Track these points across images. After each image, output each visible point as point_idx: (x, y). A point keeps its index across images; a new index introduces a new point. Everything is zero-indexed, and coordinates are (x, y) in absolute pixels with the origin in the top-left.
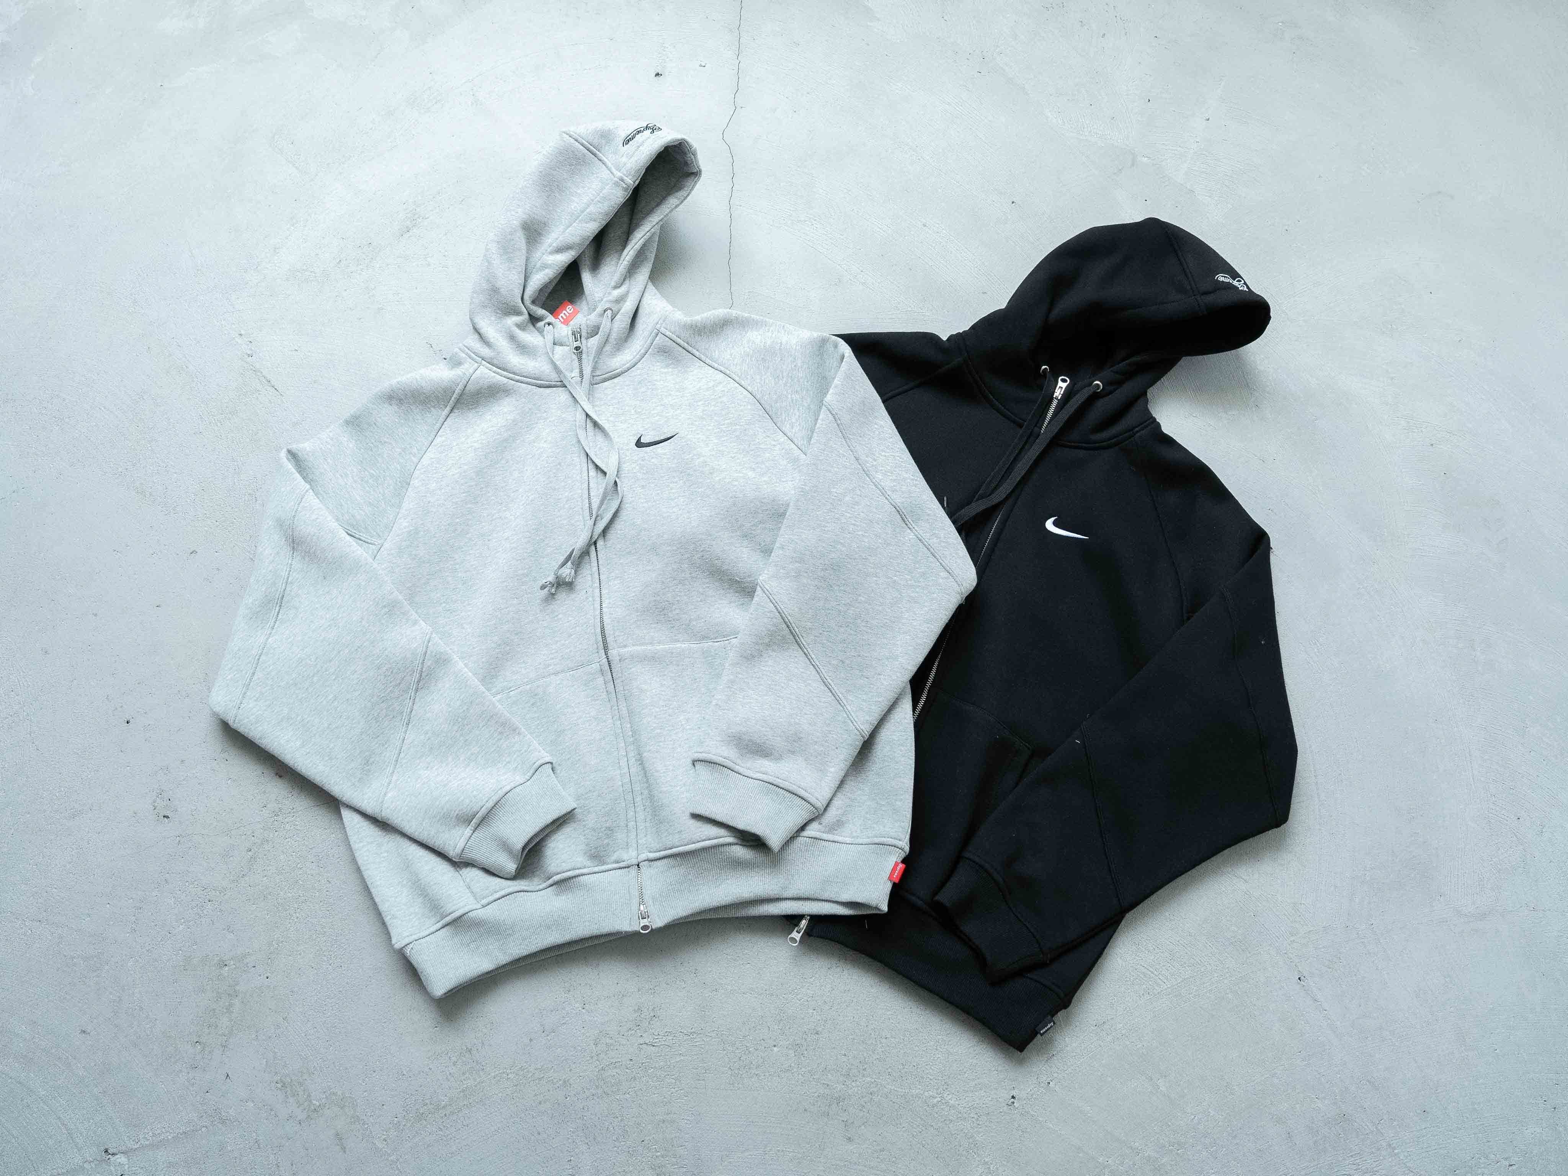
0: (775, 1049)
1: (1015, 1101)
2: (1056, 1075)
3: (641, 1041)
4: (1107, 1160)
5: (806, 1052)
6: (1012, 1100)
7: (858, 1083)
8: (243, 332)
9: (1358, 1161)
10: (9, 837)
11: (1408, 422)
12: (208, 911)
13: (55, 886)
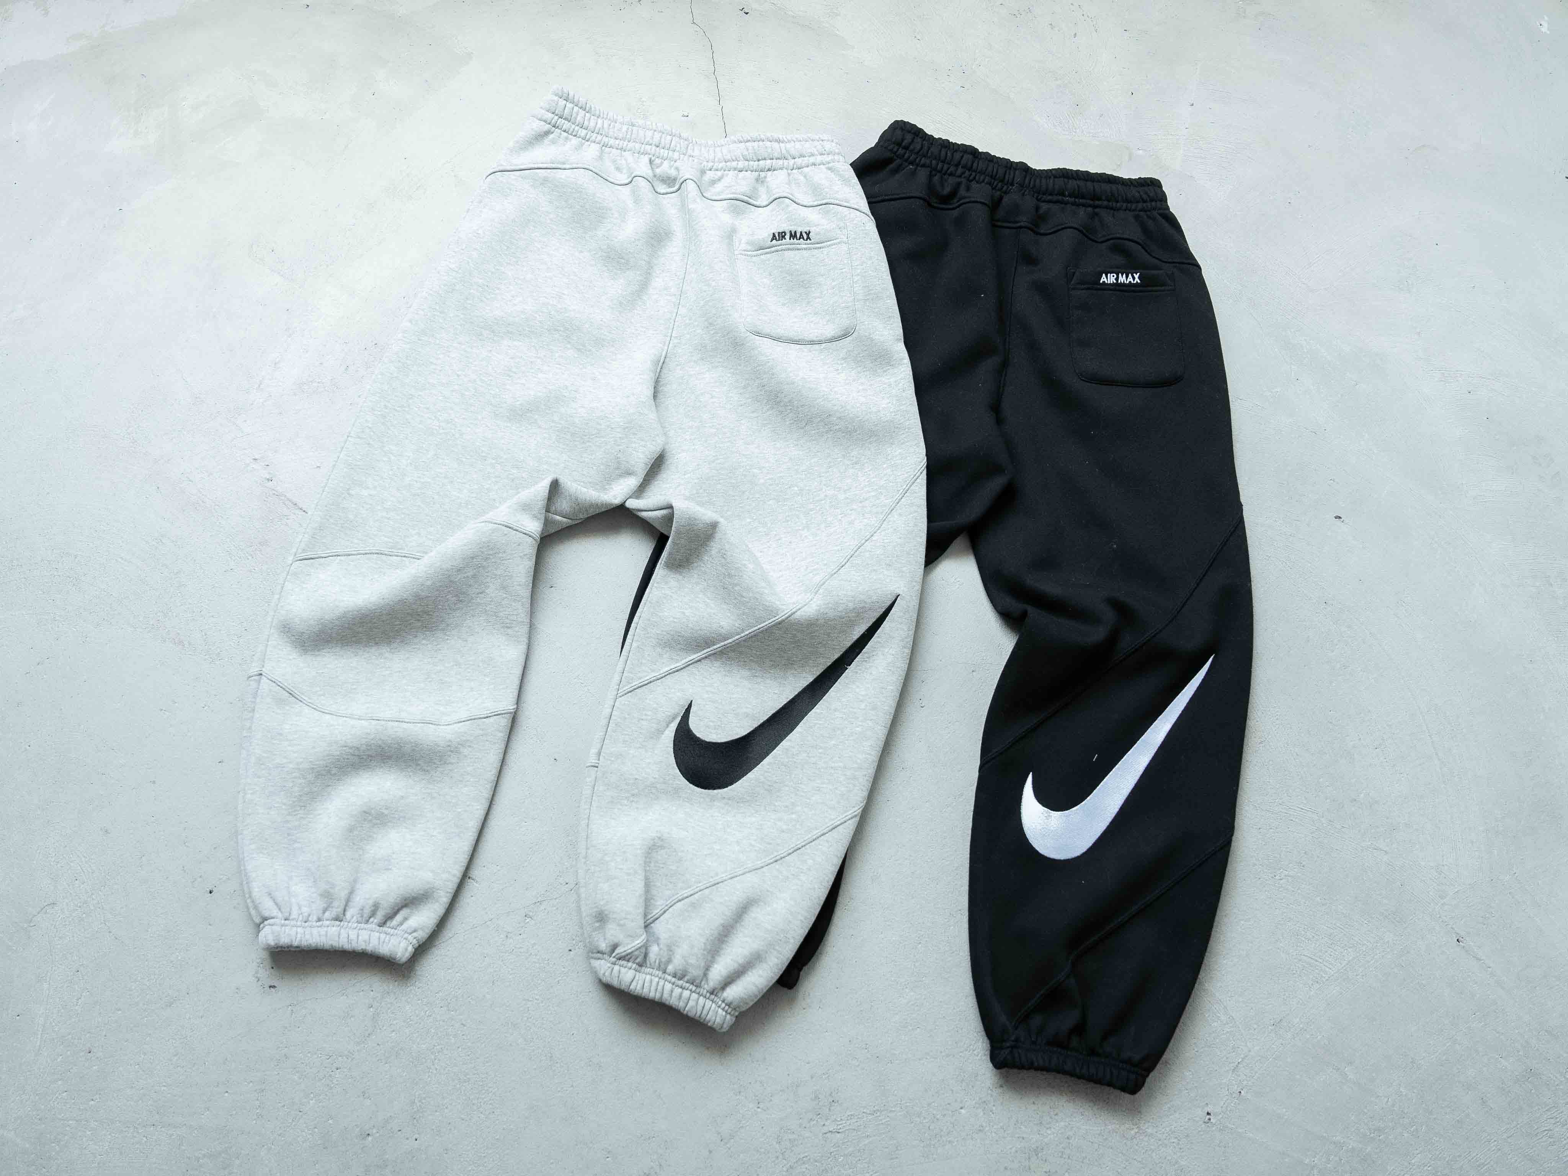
0: (963, 1111)
1: (1211, 1117)
2: (1245, 1083)
3: (825, 1129)
4: (1313, 1159)
5: (994, 1108)
6: (1208, 1117)
7: (1053, 1130)
8: (257, 457)
9: (1555, 1115)
10: (103, 1039)
11: (1443, 374)
12: (337, 1081)
13: (164, 1084)
